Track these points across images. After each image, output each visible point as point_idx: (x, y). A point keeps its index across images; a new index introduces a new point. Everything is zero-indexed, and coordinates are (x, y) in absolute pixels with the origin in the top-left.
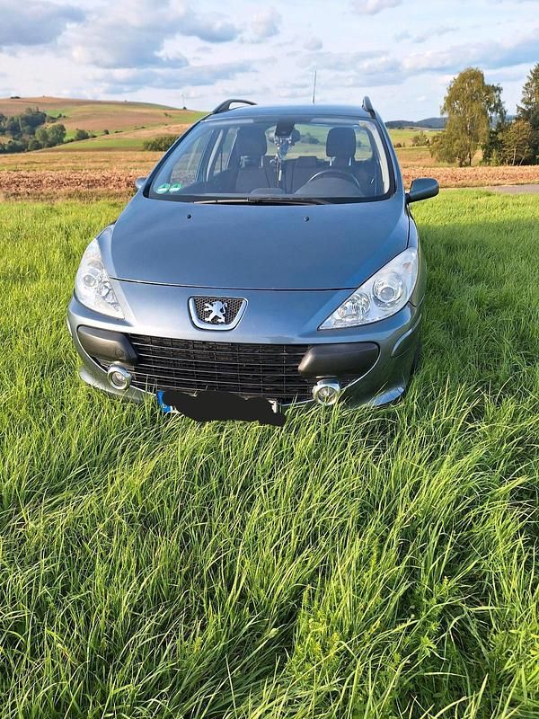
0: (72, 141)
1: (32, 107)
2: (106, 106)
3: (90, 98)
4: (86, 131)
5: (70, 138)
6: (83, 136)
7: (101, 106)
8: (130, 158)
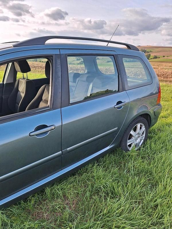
0: (152, 59)
1: (143, 49)
2: (166, 48)
3: (163, 46)
4: (157, 56)
5: (151, 58)
6: (156, 57)
7: (165, 48)
8: (166, 65)
